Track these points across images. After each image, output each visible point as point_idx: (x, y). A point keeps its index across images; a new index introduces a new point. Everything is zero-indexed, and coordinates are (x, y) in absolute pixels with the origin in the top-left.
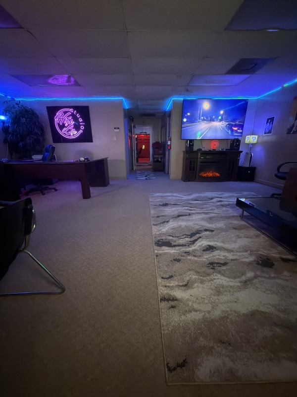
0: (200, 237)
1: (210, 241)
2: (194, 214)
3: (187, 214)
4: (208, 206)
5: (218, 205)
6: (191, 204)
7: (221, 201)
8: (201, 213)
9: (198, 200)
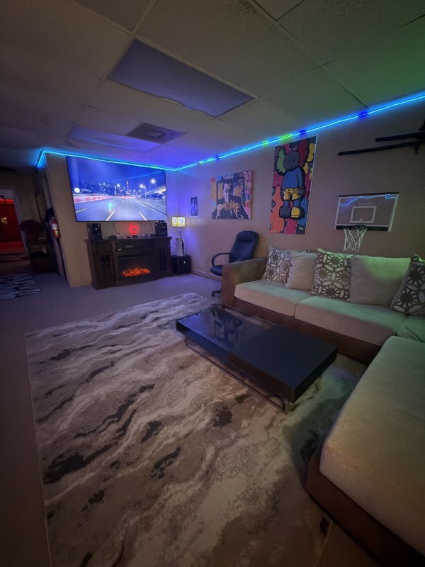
0: (134, 411)
1: (151, 412)
2: (119, 359)
3: (108, 363)
4: (140, 334)
5: (155, 328)
6: (113, 337)
7: (157, 319)
8: (132, 353)
9: (123, 327)
